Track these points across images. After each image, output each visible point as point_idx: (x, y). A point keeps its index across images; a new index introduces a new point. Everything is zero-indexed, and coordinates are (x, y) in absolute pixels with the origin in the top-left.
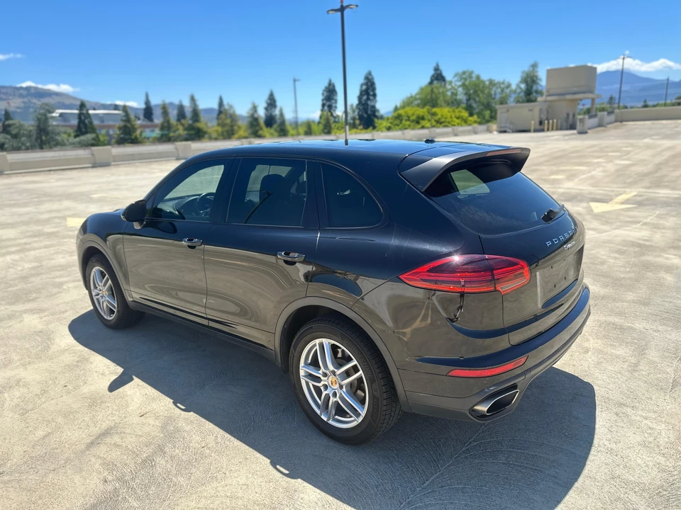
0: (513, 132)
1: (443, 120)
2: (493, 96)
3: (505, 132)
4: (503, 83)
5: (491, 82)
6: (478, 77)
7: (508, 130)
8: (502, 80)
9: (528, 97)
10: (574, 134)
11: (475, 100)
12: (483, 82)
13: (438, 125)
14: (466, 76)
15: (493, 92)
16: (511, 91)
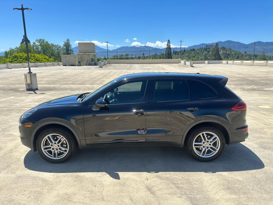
0: (69, 66)
1: (38, 59)
2: (54, 51)
3: (66, 65)
4: (58, 46)
5: (52, 45)
6: (47, 42)
7: (67, 65)
8: (57, 45)
9: (67, 52)
10: (98, 67)
11: (47, 52)
12: (49, 44)
13: (37, 61)
14: (41, 41)
15: (54, 49)
16: (61, 49)
